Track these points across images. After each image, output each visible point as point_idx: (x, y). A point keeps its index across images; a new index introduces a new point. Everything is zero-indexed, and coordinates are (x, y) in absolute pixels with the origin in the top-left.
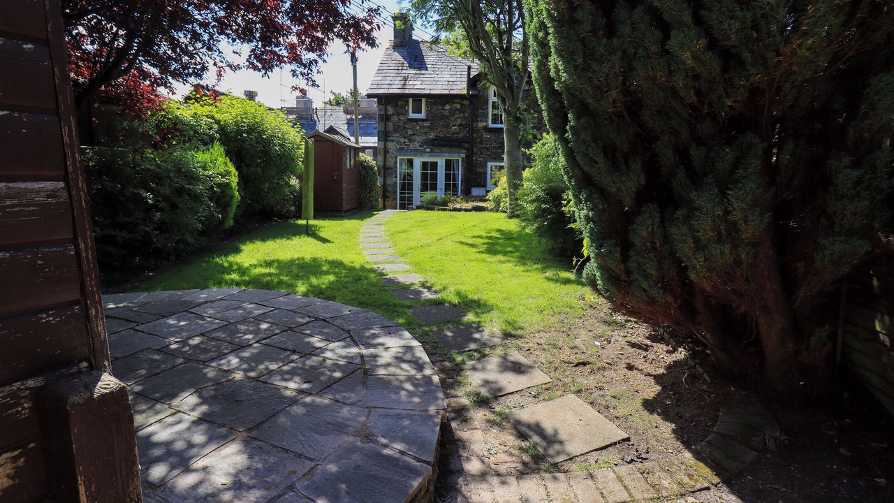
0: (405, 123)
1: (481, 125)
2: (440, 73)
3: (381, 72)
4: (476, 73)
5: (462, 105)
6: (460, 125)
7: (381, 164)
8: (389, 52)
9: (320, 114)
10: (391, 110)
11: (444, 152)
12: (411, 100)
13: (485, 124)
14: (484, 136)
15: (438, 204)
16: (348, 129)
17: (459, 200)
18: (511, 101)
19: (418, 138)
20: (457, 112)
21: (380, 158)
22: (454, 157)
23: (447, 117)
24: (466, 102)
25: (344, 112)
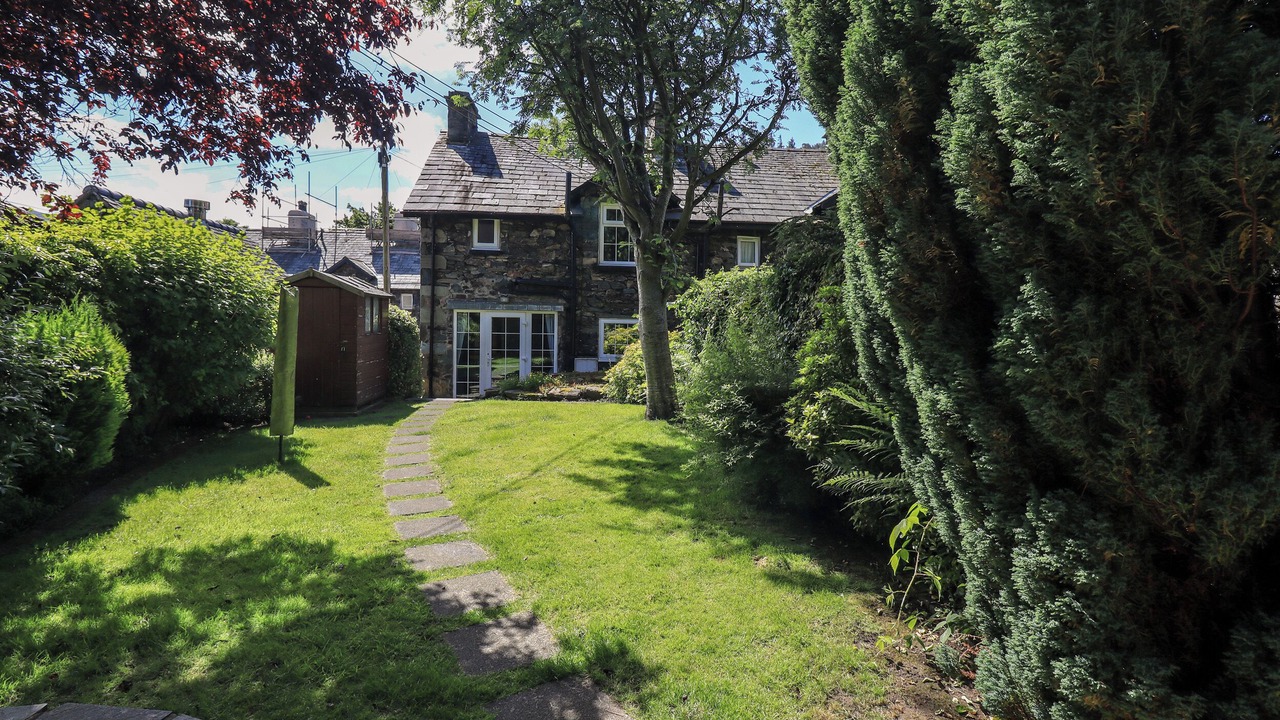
0: (467, 257)
1: (588, 261)
2: (522, 182)
3: (427, 177)
4: (578, 185)
5: (558, 231)
6: (556, 262)
7: (426, 321)
8: (440, 148)
9: (328, 239)
10: (443, 237)
11: (530, 303)
12: (476, 222)
13: (594, 260)
14: (594, 279)
15: (522, 388)
16: (373, 263)
17: (557, 380)
18: (647, 228)
19: (487, 281)
20: (551, 242)
21: (424, 312)
22: (546, 310)
23: (534, 249)
24: (564, 227)
25: (367, 236)
